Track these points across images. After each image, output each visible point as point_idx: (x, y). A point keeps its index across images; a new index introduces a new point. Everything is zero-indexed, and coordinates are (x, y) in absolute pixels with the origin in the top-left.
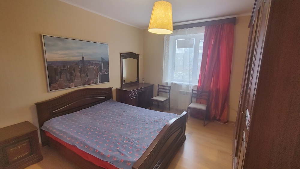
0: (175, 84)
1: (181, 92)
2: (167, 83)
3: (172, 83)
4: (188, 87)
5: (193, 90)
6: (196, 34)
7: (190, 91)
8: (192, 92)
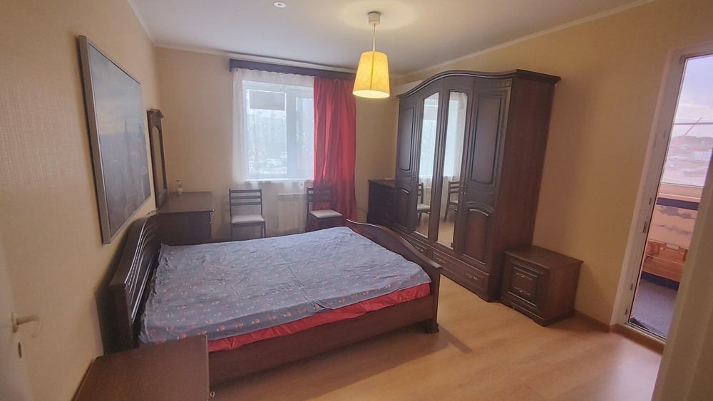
0: (268, 183)
1: (283, 198)
2: (248, 184)
3: (260, 183)
4: (295, 184)
5: (308, 189)
6: (300, 88)
7: (302, 191)
8: (308, 192)
